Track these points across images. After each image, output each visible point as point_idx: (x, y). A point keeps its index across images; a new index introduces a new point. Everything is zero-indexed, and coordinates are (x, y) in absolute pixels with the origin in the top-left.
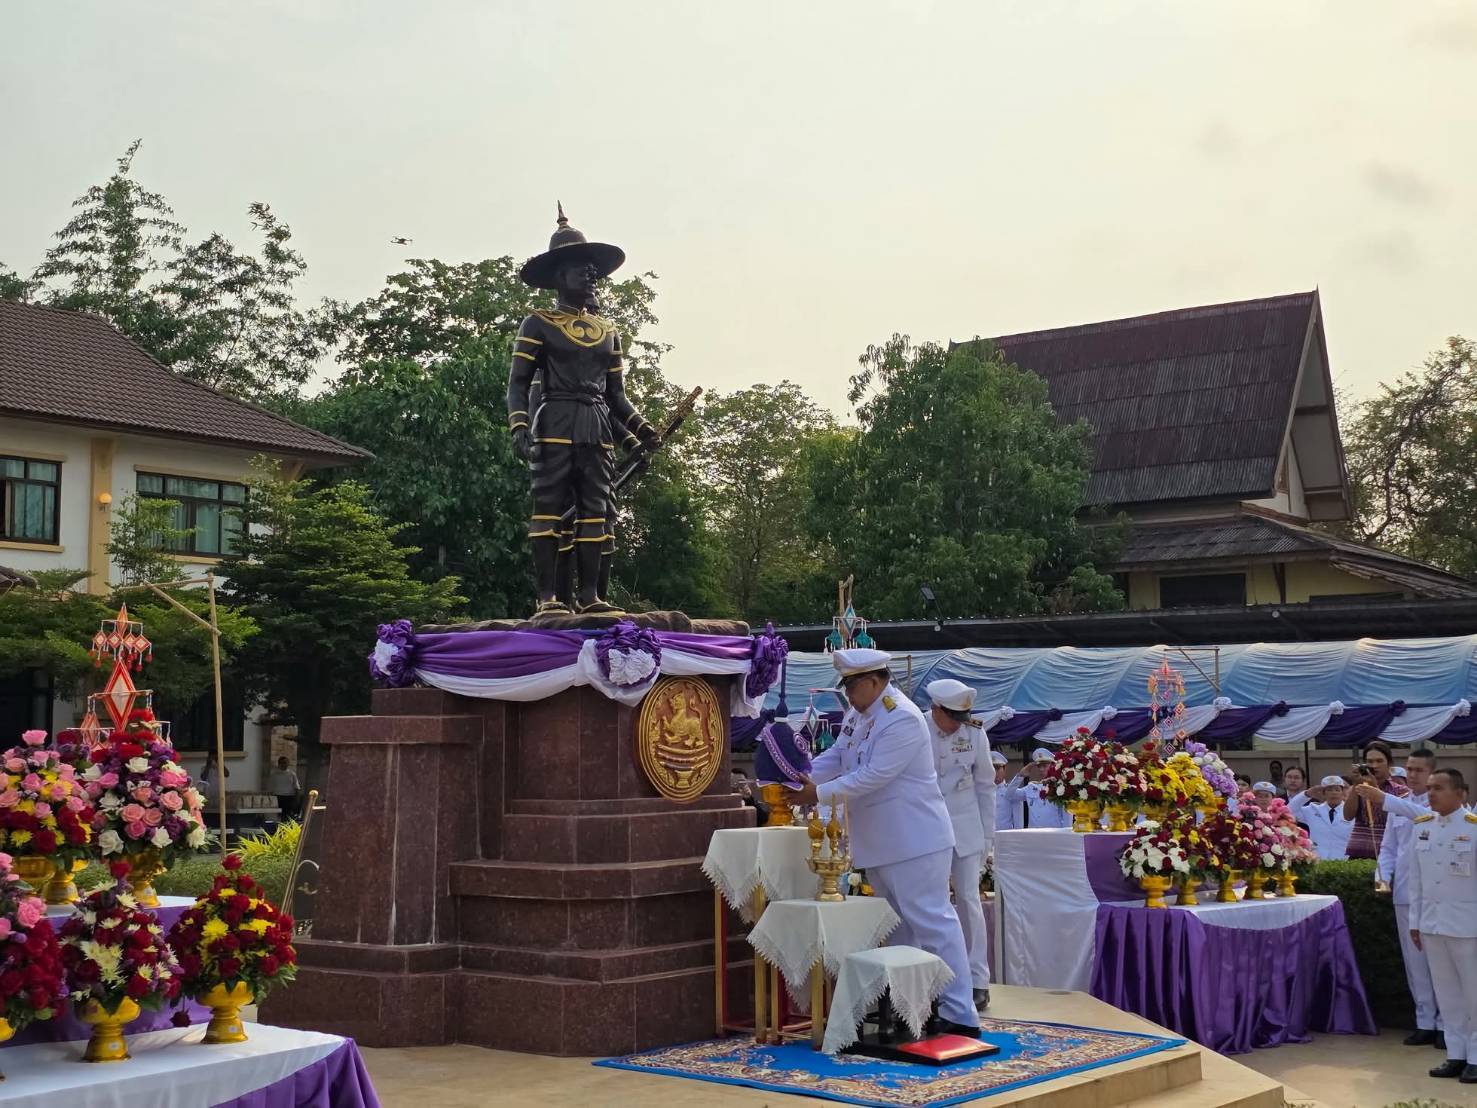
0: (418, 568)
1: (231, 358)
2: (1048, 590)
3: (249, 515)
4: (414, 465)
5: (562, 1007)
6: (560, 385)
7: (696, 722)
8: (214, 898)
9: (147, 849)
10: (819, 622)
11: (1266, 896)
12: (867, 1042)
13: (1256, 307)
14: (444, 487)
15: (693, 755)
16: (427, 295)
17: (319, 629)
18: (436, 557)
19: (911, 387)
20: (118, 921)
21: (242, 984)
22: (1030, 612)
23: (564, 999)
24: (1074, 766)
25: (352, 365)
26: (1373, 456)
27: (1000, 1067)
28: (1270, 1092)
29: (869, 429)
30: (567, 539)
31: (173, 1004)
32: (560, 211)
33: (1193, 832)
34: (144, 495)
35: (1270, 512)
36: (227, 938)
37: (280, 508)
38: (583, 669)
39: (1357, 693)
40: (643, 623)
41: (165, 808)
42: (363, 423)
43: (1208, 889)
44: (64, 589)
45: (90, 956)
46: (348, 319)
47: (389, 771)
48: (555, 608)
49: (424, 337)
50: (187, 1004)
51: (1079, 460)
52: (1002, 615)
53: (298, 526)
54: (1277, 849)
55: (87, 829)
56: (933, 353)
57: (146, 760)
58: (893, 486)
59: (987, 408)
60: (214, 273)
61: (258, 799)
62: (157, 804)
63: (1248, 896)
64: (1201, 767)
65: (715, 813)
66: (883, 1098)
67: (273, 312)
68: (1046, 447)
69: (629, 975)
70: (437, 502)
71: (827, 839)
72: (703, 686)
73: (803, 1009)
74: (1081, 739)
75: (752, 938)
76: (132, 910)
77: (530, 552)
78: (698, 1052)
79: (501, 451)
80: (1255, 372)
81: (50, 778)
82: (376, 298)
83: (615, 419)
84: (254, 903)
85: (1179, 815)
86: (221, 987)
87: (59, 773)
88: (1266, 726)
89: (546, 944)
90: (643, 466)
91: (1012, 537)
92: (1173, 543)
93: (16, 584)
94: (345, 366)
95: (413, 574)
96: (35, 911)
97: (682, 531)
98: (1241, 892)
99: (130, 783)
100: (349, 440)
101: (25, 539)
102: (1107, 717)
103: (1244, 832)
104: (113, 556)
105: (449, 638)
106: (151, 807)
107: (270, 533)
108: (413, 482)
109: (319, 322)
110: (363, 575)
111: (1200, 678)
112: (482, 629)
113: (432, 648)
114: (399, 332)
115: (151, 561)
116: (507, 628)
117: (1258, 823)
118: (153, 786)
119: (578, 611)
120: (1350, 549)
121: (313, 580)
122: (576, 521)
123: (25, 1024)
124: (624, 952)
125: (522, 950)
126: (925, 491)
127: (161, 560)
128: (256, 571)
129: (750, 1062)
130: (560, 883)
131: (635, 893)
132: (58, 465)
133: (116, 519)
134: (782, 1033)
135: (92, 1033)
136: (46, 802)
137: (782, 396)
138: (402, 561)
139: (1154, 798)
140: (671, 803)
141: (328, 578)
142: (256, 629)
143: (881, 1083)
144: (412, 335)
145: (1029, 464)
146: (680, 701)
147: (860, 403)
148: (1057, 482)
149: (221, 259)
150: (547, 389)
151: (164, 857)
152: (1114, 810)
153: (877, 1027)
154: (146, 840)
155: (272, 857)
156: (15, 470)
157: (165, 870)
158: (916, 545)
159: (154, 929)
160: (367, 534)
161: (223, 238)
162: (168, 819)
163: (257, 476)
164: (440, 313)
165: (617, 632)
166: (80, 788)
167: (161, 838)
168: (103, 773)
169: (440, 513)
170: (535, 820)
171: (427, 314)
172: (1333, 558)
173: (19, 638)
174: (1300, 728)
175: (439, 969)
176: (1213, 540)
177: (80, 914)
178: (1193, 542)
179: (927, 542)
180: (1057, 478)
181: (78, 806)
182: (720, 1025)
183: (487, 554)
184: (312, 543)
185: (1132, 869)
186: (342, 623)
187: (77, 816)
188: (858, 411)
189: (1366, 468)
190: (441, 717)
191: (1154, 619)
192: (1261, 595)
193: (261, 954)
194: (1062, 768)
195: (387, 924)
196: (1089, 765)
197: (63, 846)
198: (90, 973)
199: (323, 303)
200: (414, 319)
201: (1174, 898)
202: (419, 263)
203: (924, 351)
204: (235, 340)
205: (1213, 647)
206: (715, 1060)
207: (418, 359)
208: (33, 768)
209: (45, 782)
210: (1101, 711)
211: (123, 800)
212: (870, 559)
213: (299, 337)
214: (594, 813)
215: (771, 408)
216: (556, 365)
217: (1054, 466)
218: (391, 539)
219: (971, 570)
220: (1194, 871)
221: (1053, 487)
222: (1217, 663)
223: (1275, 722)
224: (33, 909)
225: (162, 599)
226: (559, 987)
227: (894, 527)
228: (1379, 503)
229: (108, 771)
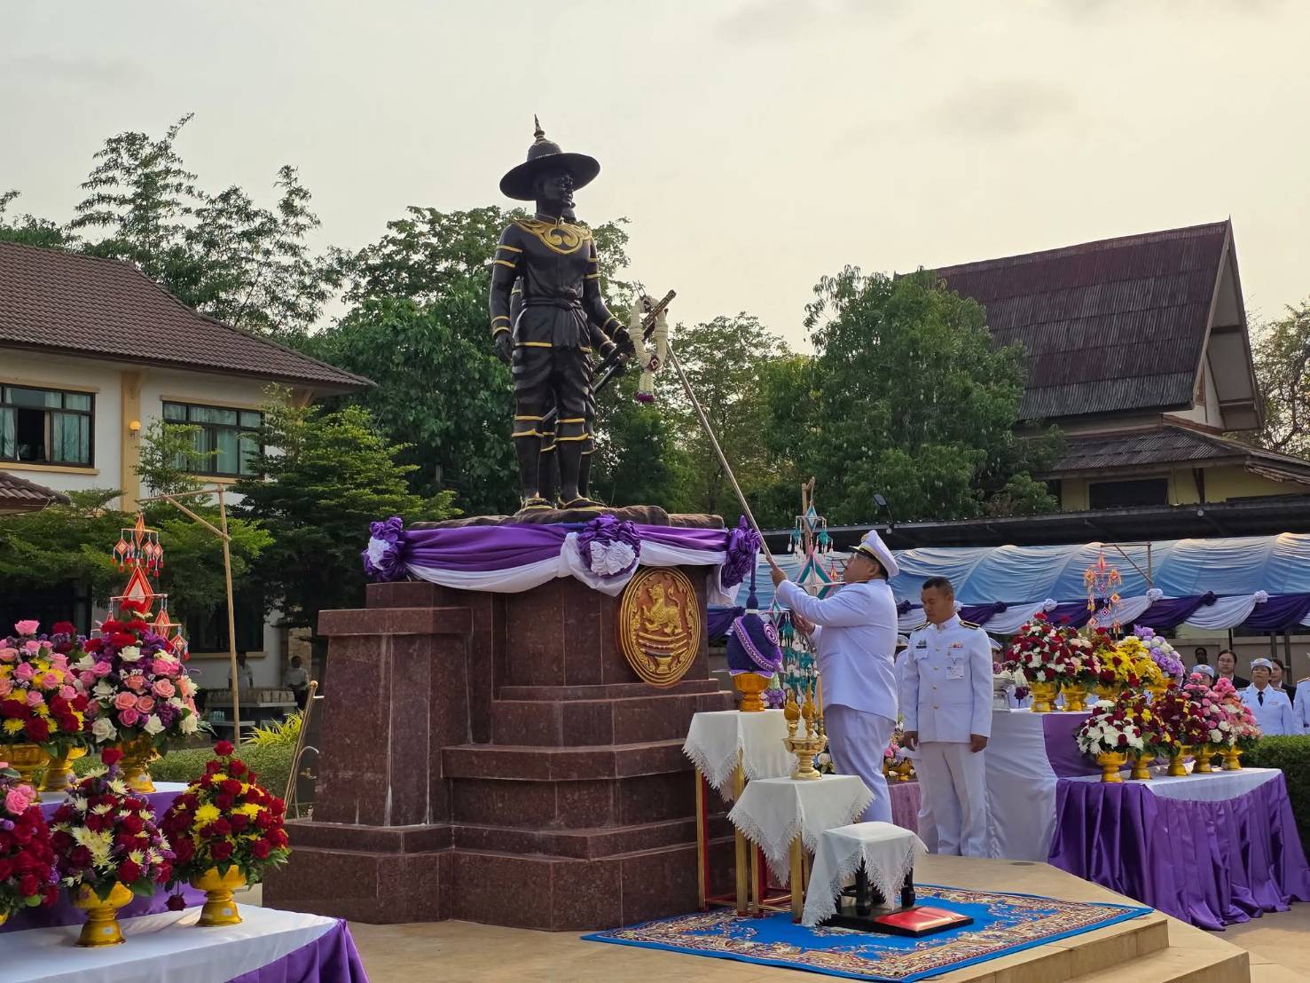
0: (417, 484)
1: (249, 301)
2: (988, 497)
3: (263, 438)
4: (412, 392)
5: (551, 882)
6: (539, 291)
7: (674, 610)
8: (206, 783)
9: (141, 736)
10: (780, 527)
11: (1214, 770)
12: (847, 914)
13: (1173, 236)
14: (440, 413)
15: (672, 642)
16: (422, 240)
17: (329, 540)
18: (433, 475)
19: (861, 314)
20: (109, 808)
21: (234, 868)
22: (972, 516)
23: (552, 876)
24: (1032, 650)
25: (357, 305)
26: (1278, 372)
27: (975, 937)
28: (1236, 958)
29: (823, 353)
30: (548, 440)
31: (168, 889)
32: (537, 125)
33: (1145, 710)
34: (168, 421)
35: (1189, 423)
36: (219, 822)
37: (292, 432)
38: (566, 561)
39: (1280, 583)
40: (623, 517)
41: (157, 695)
42: (365, 356)
43: (1158, 764)
44: (98, 506)
45: (81, 842)
46: (351, 265)
47: (383, 660)
48: (538, 503)
49: (421, 279)
50: (182, 888)
51: (1014, 379)
52: (947, 519)
53: (308, 447)
54: (1224, 725)
55: (80, 716)
56: (881, 282)
57: (139, 649)
58: (845, 405)
59: (933, 331)
60: (232, 223)
61: (276, 694)
62: (149, 692)
63: (1197, 770)
64: (1150, 650)
65: (695, 697)
66: (865, 970)
67: (287, 260)
68: (984, 367)
69: (615, 853)
70: (434, 425)
71: (802, 721)
72: (681, 577)
73: (783, 883)
74: (1038, 625)
75: (733, 815)
76: (123, 796)
77: (518, 469)
78: (683, 925)
79: (490, 379)
80: (1173, 296)
81: (42, 667)
82: (377, 244)
83: (593, 324)
84: (245, 788)
85: (1132, 694)
86: (214, 871)
87: (52, 662)
88: (1196, 614)
89: (536, 824)
90: (619, 371)
91: (955, 448)
92: (1101, 452)
93: (52, 501)
94: (350, 305)
95: (413, 490)
96: (23, 798)
97: (655, 450)
98: (1190, 767)
99: (122, 672)
100: (354, 371)
101: (63, 463)
102: (1048, 609)
103: (1193, 710)
104: (142, 477)
105: (437, 534)
106: (143, 695)
107: (283, 454)
108: (412, 408)
109: (325, 267)
110: (367, 490)
111: (1135, 572)
112: (470, 524)
113: (422, 543)
114: (398, 275)
115: (177, 481)
116: (494, 523)
117: (1205, 702)
118: (145, 674)
119: (560, 507)
120: (1263, 455)
121: (322, 496)
122: (557, 421)
123: (16, 910)
124: (609, 830)
125: (511, 829)
126: (875, 408)
127: (184, 480)
128: (271, 488)
129: (732, 935)
130: (548, 764)
131: (619, 774)
132: (92, 396)
133: (144, 443)
134: (763, 906)
135: (87, 918)
136: (39, 690)
137: (740, 327)
138: (401, 478)
139: (1107, 679)
140: (653, 687)
141: (337, 494)
142: (271, 541)
143: (862, 954)
144: (410, 277)
145: (970, 383)
146: (658, 590)
147: (815, 329)
148: (995, 397)
149: (239, 210)
150: (527, 295)
151: (157, 743)
152: (1070, 691)
153: (854, 899)
154: (139, 728)
155: (283, 745)
156: (53, 401)
157: (159, 756)
158: (868, 457)
159: (145, 815)
160: (369, 454)
161: (242, 192)
162: (161, 706)
163: (271, 402)
164: (434, 256)
165: (599, 524)
166: (73, 677)
167: (154, 725)
168: (97, 661)
169: (437, 435)
170: (522, 705)
171: (423, 258)
172: (1247, 463)
173: (56, 551)
174: (1228, 616)
175: (434, 848)
176: (1138, 448)
177: (72, 800)
178: (1120, 450)
179: (878, 455)
180: (995, 395)
181: (69, 694)
182: (703, 899)
183: (479, 472)
184: (321, 463)
185: (1089, 746)
186: (349, 535)
187: (69, 704)
188: (813, 337)
189: (1273, 383)
190: (431, 609)
191: (1088, 519)
192: (1181, 496)
193: (253, 837)
194: (1021, 651)
195: (384, 806)
196: (1047, 649)
197: (54, 734)
198: (81, 858)
199: (329, 251)
200: (411, 263)
201: (1128, 773)
202: (417, 210)
203: (873, 280)
204: (252, 284)
205: (1145, 543)
206: (699, 932)
207: (416, 298)
208: (25, 658)
209: (37, 671)
210: (1043, 604)
211: (116, 688)
212: (825, 469)
213: (308, 281)
214: (579, 698)
215: (731, 339)
216: (535, 272)
217: (992, 383)
218: (392, 458)
219: (919, 479)
220: (1147, 748)
221: (992, 403)
222: (1149, 557)
223: (1204, 611)
224: (23, 797)
225: (186, 515)
226: (548, 866)
227: (848, 441)
228: (1285, 415)
229: (101, 660)
